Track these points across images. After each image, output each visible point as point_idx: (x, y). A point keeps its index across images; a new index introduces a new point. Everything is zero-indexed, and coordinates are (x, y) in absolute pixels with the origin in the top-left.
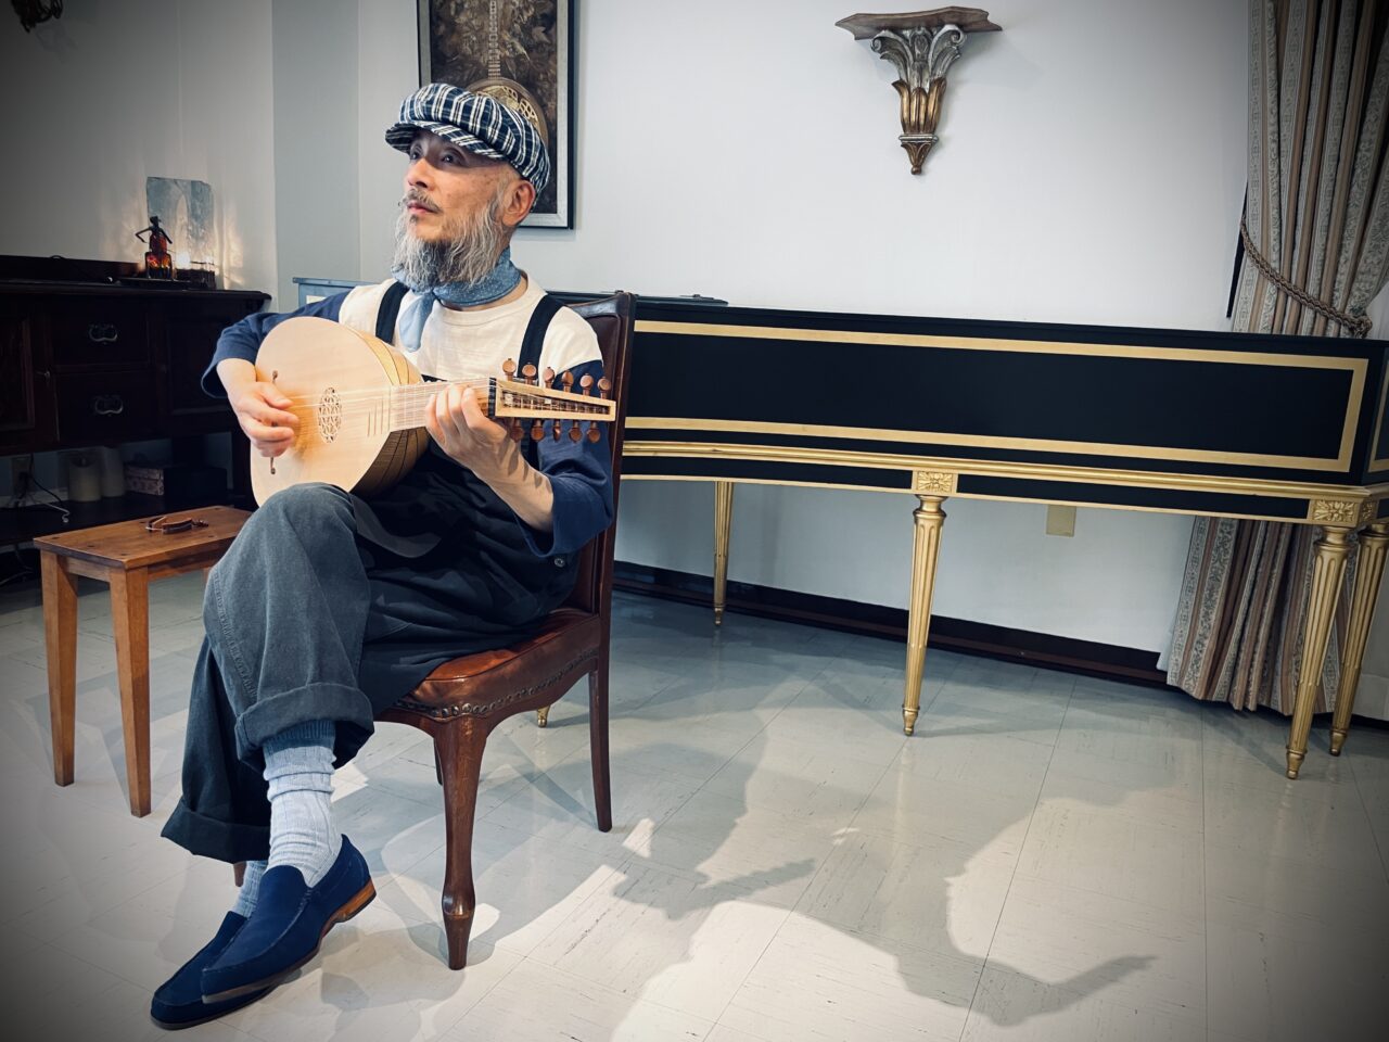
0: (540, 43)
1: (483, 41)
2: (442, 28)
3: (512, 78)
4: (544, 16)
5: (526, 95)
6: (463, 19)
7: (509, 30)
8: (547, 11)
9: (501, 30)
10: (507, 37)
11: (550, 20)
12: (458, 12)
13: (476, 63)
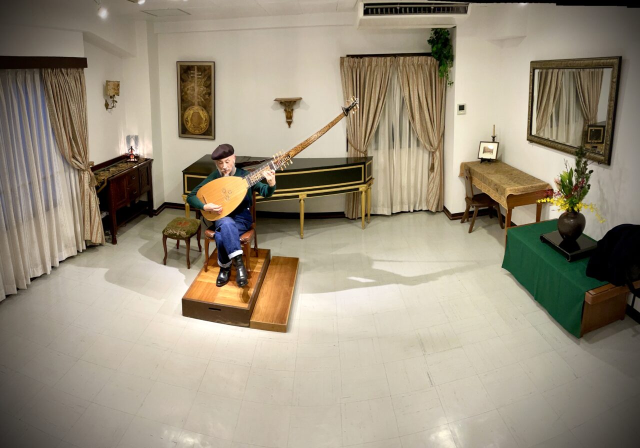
0: (207, 99)
1: (194, 97)
2: (183, 94)
3: (200, 105)
4: (208, 93)
5: (203, 109)
6: (188, 92)
7: (200, 95)
8: (209, 91)
9: (198, 95)
10: (199, 97)
11: (210, 94)
12: (187, 90)
13: (192, 102)
